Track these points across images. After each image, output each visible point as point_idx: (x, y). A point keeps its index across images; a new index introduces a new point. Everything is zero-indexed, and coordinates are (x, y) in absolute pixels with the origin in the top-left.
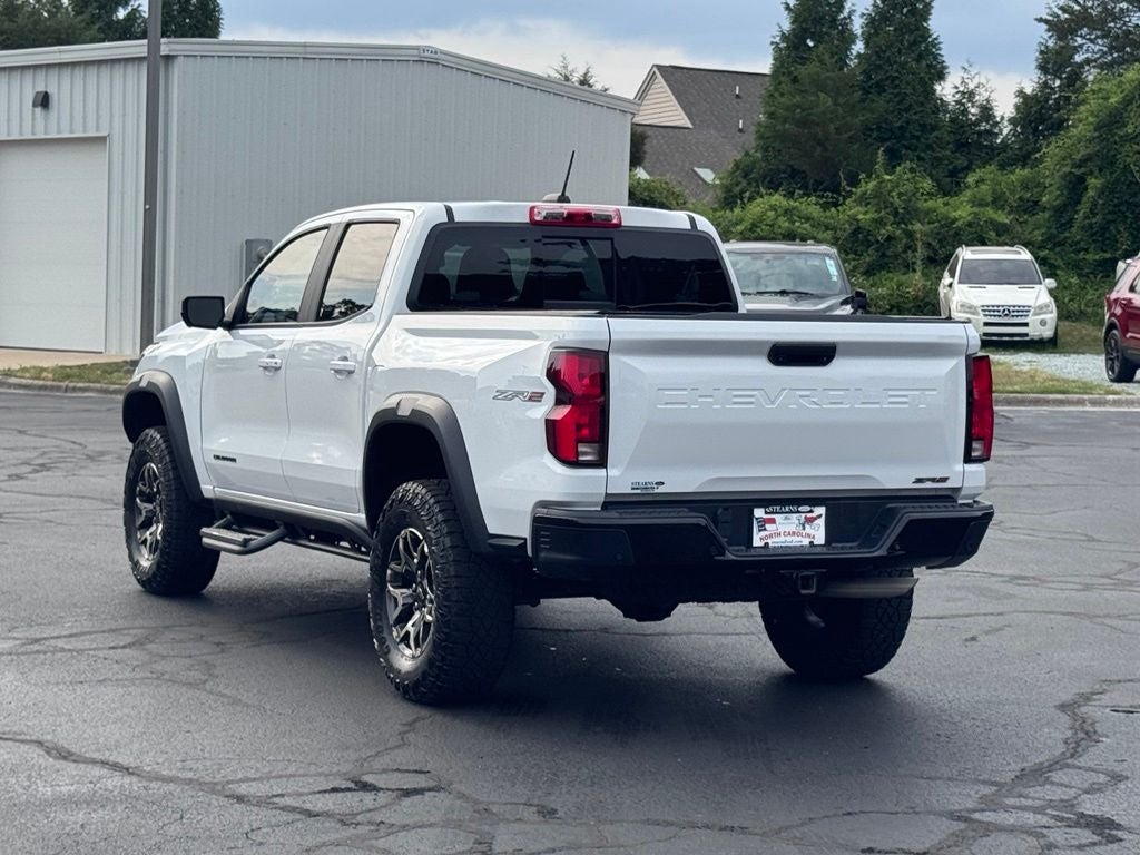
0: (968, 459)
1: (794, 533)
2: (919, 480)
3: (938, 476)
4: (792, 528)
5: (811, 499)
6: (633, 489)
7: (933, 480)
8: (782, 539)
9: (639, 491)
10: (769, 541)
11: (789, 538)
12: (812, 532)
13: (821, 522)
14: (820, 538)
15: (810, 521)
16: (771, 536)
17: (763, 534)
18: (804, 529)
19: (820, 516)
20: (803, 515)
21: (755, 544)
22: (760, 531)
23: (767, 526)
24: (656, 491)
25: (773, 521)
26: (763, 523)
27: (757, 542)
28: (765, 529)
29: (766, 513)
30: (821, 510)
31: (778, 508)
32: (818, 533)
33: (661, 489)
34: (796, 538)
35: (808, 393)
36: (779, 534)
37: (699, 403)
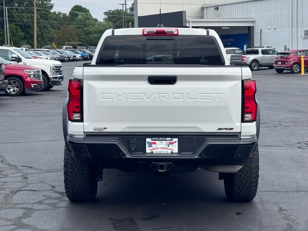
0: (243, 121)
1: (164, 148)
2: (220, 129)
3: (229, 127)
4: (164, 146)
5: (172, 135)
6: (94, 130)
7: (226, 129)
8: (159, 150)
9: (97, 131)
10: (154, 151)
11: (162, 150)
12: (172, 148)
13: (176, 144)
14: (176, 150)
15: (172, 143)
16: (154, 149)
17: (151, 148)
18: (169, 146)
19: (176, 142)
20: (168, 141)
21: (147, 152)
22: (149, 147)
23: (153, 145)
24: (104, 131)
25: (155, 143)
26: (150, 144)
27: (148, 150)
28: (152, 146)
29: (152, 140)
30: (176, 140)
31: (157, 138)
32: (175, 148)
33: (106, 130)
34: (165, 150)
35: (164, 95)
36: (158, 148)
37: (117, 99)
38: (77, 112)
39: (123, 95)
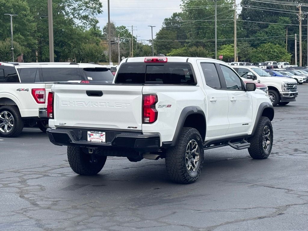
0: (143, 122)
2: (129, 127)
3: (134, 127)
4: (97, 137)
5: (102, 130)
7: (133, 127)
8: (95, 140)
9: (61, 125)
10: (92, 141)
11: (97, 140)
12: (102, 139)
13: (104, 136)
14: (104, 140)
15: (102, 135)
16: (92, 139)
17: (90, 138)
18: (100, 137)
19: (104, 135)
20: (100, 134)
21: (88, 140)
23: (91, 136)
24: (65, 125)
25: (93, 135)
26: (90, 135)
27: (89, 140)
29: (91, 133)
30: (104, 133)
31: (93, 132)
32: (103, 139)
33: (66, 125)
34: (98, 140)
35: (95, 103)
36: (94, 138)
37: (70, 105)
38: (51, 113)
39: (73, 102)
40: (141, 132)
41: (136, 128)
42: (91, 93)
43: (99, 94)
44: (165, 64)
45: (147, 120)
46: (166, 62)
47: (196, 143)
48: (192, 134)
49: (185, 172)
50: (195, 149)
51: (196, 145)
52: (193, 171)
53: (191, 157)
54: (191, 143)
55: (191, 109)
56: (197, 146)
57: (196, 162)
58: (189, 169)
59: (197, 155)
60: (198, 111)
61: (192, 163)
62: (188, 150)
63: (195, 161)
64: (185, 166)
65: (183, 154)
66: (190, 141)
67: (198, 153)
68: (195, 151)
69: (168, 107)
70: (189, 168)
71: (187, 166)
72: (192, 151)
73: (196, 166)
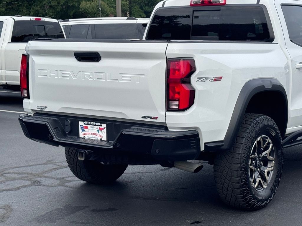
1: (95, 134)
2: (144, 117)
3: (153, 116)
4: (95, 132)
5: (101, 120)
6: (38, 108)
7: (151, 118)
8: (91, 136)
9: (40, 109)
10: (86, 136)
11: (94, 136)
12: (102, 135)
13: (105, 130)
14: (105, 138)
15: (101, 129)
16: (87, 134)
17: (84, 133)
18: (99, 133)
19: (104, 128)
20: (98, 127)
21: (80, 137)
22: (82, 131)
23: (85, 130)
24: (45, 110)
25: (87, 128)
26: (84, 128)
27: (81, 135)
28: (84, 131)
29: (84, 124)
30: (104, 126)
31: (88, 122)
32: (104, 135)
33: (46, 110)
34: (96, 136)
35: (89, 74)
36: (90, 134)
37: (50, 76)
38: (25, 89)
39: (55, 72)
40: (164, 127)
41: (156, 118)
42: (82, 57)
43: (94, 57)
44: (222, 8)
45: (175, 104)
46: (224, 4)
47: (269, 140)
48: (261, 126)
49: (248, 193)
50: (268, 151)
51: (269, 143)
52: (264, 189)
53: (261, 165)
54: (260, 141)
55: (259, 84)
56: (271, 145)
57: (269, 173)
58: (256, 186)
59: (271, 161)
60: (274, 86)
61: (262, 175)
62: (253, 153)
63: (266, 171)
64: (247, 182)
65: (243, 162)
66: (259, 139)
67: (273, 157)
68: (267, 154)
69: (215, 80)
70: (255, 184)
71: (252, 181)
72: (262, 154)
73: (269, 178)
